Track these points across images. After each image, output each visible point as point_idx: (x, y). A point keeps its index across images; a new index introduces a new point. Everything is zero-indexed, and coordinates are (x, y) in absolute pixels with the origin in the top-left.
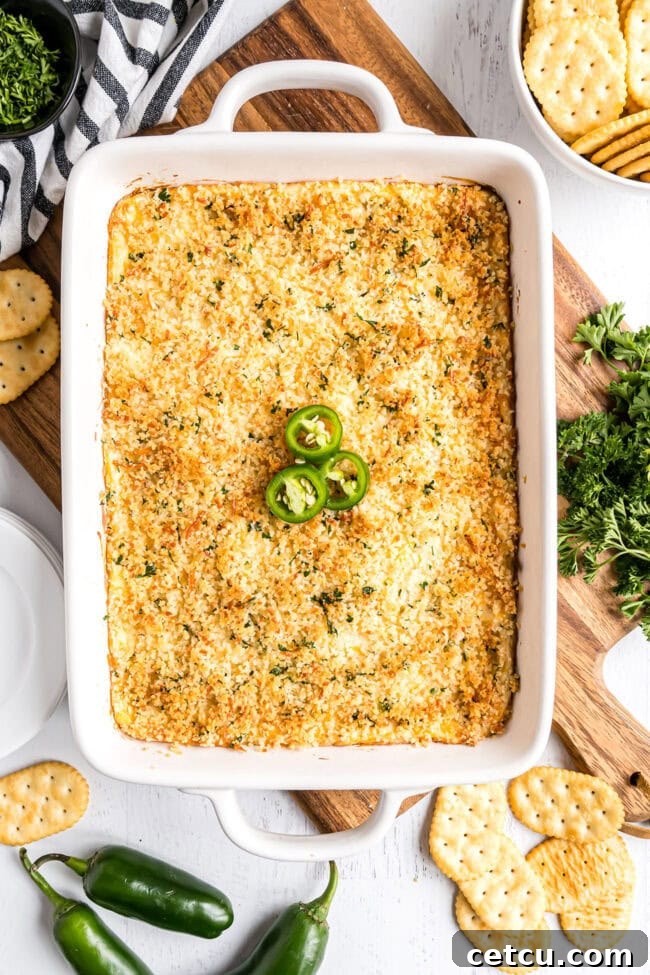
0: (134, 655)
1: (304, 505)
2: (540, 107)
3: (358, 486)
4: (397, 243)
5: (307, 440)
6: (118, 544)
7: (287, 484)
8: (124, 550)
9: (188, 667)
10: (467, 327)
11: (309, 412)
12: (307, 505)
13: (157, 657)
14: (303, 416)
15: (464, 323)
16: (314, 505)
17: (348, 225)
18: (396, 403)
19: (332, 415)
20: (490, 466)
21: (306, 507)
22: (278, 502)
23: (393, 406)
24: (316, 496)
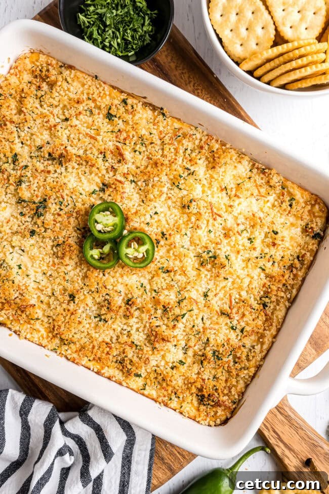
0: (68, 82)
1: (99, 221)
2: (220, 40)
3: (94, 259)
4: (222, 354)
5: (135, 243)
6: (135, 106)
7: (116, 218)
8: (129, 107)
9: (45, 109)
10: (154, 368)
11: (151, 252)
12: (98, 223)
13: (60, 95)
14: (150, 248)
15: (156, 368)
16: (95, 227)
17: (246, 331)
18: (131, 305)
19: (142, 265)
20: (67, 340)
21: (96, 222)
22: (109, 208)
23: (130, 303)
24: (100, 231)
